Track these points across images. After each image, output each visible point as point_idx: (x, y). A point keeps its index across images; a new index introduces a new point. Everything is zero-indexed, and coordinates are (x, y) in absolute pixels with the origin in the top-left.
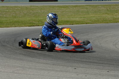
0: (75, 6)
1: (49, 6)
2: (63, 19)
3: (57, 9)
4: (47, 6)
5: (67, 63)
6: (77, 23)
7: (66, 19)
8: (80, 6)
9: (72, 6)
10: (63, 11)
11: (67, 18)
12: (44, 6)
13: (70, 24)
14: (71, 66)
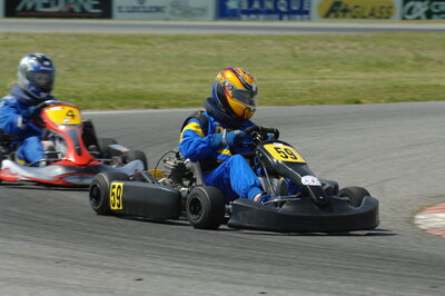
0: (177, 39)
1: (76, 36)
2: (120, 86)
3: (107, 48)
4: (69, 35)
5: (111, 255)
6: (173, 101)
7: (132, 86)
8: (192, 38)
9: (164, 37)
10: (127, 57)
11: (136, 83)
12: (57, 35)
13: (147, 107)
14: (124, 270)
